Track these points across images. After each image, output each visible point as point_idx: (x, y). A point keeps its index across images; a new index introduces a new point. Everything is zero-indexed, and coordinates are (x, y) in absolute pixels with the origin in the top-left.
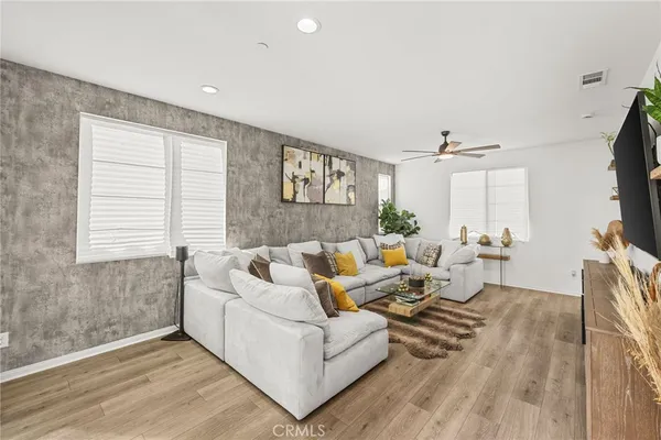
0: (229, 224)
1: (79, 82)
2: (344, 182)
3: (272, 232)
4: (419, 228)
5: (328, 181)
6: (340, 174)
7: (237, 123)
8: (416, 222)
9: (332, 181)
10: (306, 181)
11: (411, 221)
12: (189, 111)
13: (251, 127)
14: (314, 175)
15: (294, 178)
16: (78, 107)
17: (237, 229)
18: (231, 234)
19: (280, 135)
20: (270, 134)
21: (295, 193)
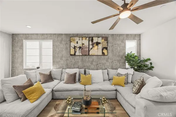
0: (54, 62)
1: (23, 34)
2: (100, 46)
3: (67, 65)
4: (153, 67)
5: (91, 47)
6: (98, 44)
7: (55, 34)
8: (151, 64)
9: (93, 47)
10: (80, 48)
11: (148, 63)
12: (43, 34)
13: (60, 34)
14: (84, 45)
15: (75, 47)
16: (23, 39)
17: (56, 63)
18: (54, 65)
19: (70, 34)
20: (66, 35)
21: (75, 52)
